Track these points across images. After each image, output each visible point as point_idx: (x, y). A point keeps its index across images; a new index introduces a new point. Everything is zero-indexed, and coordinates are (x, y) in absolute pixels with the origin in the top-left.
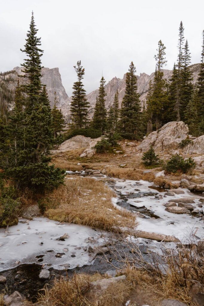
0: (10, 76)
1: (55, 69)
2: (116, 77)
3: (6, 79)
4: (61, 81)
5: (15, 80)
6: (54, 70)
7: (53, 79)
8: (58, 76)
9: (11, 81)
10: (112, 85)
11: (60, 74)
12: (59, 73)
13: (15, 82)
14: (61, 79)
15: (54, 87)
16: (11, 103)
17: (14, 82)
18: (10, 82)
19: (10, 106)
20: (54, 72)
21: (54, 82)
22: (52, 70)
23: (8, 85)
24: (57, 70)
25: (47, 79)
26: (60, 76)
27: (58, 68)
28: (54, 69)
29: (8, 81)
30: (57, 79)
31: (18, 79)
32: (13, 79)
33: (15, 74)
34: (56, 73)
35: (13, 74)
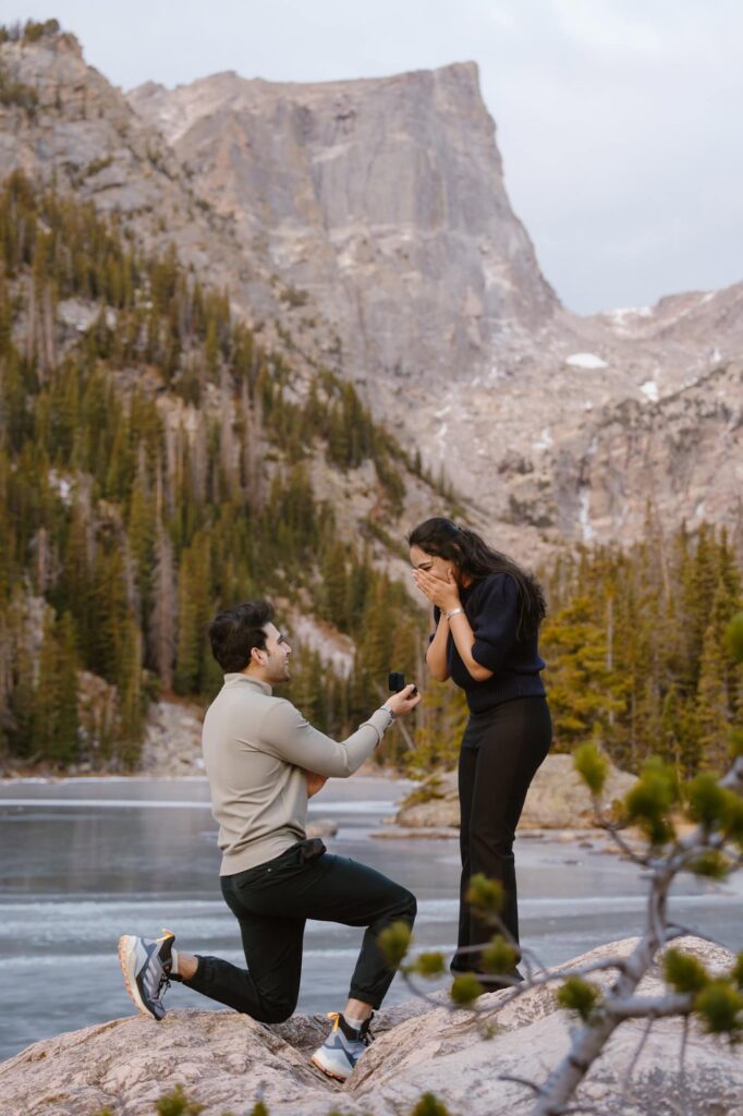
1: (452, 71)
4: (501, 173)
5: (43, 101)
6: (442, 81)
7: (431, 153)
8: (476, 127)
11: (490, 119)
12: (483, 109)
13: (45, 121)
14: (495, 159)
15: (433, 219)
17: (31, 114)
20: (441, 97)
21: (436, 178)
22: (420, 79)
24: (463, 79)
25: (377, 153)
26: (490, 126)
27: (475, 67)
28: (436, 76)
30: (467, 154)
31: (78, 89)
32: (22, 87)
33: (53, 48)
34: (454, 110)
35: (32, 51)
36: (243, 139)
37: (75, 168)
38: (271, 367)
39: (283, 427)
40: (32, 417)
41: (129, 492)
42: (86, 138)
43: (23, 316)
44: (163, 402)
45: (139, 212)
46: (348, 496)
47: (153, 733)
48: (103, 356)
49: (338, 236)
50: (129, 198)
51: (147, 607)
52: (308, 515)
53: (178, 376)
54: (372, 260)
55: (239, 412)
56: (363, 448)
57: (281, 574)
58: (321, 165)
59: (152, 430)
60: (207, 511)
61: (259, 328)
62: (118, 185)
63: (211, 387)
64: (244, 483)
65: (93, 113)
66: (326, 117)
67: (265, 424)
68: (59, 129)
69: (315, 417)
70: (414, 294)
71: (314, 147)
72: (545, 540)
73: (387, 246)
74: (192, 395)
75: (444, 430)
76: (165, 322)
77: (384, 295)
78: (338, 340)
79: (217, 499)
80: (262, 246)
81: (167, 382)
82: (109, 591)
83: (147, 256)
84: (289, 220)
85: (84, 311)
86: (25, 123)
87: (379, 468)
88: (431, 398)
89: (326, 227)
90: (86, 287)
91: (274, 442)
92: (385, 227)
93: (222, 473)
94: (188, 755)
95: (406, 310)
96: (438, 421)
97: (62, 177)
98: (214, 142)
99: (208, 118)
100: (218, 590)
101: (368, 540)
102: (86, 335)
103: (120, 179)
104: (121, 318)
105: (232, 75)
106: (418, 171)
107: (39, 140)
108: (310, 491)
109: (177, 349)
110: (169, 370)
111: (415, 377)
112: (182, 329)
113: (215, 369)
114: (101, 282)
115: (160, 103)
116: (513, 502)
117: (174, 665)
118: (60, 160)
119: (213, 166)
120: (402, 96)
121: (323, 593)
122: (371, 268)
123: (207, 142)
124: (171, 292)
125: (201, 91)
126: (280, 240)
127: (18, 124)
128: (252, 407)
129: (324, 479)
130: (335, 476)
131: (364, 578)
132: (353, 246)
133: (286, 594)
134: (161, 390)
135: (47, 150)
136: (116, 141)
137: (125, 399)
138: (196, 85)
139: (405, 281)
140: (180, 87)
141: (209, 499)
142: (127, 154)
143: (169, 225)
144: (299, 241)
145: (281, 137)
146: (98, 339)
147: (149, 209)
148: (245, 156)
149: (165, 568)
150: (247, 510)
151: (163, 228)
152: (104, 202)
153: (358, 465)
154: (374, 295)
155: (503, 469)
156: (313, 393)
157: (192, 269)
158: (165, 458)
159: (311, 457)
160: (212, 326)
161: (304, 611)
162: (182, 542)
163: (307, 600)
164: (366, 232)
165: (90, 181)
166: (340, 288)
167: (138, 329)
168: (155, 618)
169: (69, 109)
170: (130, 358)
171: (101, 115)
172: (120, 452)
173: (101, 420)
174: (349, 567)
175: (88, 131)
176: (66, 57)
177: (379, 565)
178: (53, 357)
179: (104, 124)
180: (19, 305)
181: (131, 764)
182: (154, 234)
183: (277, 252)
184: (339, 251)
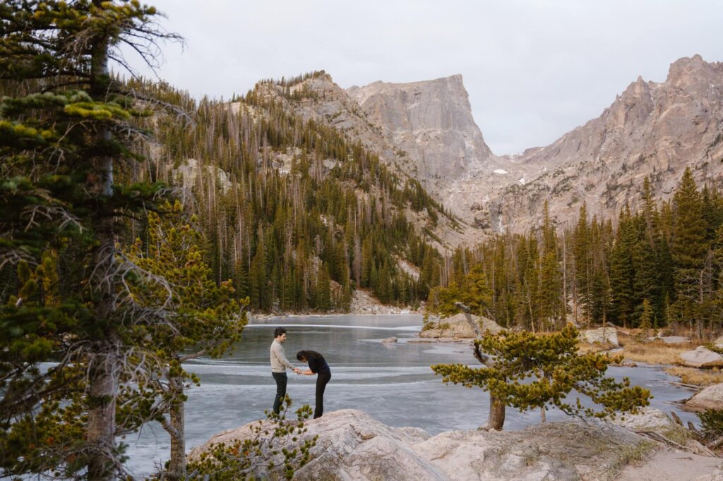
0: (305, 86)
1: (453, 77)
2: (640, 78)
3: (291, 93)
4: (470, 110)
5: (319, 96)
6: (450, 81)
7: (446, 104)
8: (461, 95)
9: (308, 97)
10: (629, 101)
11: (466, 92)
12: (464, 89)
13: (320, 102)
14: (468, 105)
15: (448, 126)
16: (285, 152)
17: (315, 100)
18: (305, 100)
19: (282, 161)
20: (449, 86)
21: (448, 112)
22: (442, 81)
23: (298, 109)
24: (457, 80)
25: (428, 105)
26: (466, 95)
27: (461, 76)
28: (448, 79)
29: (297, 97)
30: (458, 104)
31: (330, 92)
32: (313, 92)
33: (323, 79)
34: (454, 90)
35: (315, 81)
36: (384, 103)
37: (329, 116)
38: (392, 178)
39: (396, 199)
40: (315, 198)
41: (346, 221)
42: (333, 106)
43: (312, 165)
44: (357, 191)
45: (350, 129)
46: (418, 220)
47: (354, 300)
48: (338, 177)
49: (416, 133)
50: (346, 125)
51: (352, 259)
52: (405, 227)
53: (362, 182)
54: (427, 140)
55: (382, 194)
56: (423, 204)
57: (396, 247)
58: (409, 110)
59: (353, 201)
60: (371, 227)
61: (389, 165)
62: (343, 121)
63: (373, 186)
64: (383, 217)
65: (335, 99)
66: (411, 94)
67: (390, 197)
68: (324, 104)
69: (407, 194)
70: (441, 151)
71: (407, 104)
72: (486, 234)
73: (432, 135)
74: (366, 189)
75: (452, 196)
76: (357, 165)
77: (431, 151)
78: (416, 167)
79: (374, 223)
80: (390, 137)
81: (358, 185)
82: (339, 254)
83: (352, 143)
84: (399, 128)
85: (332, 163)
86: (314, 103)
87: (429, 211)
88: (448, 186)
89: (412, 130)
90: (332, 154)
91: (393, 203)
92: (432, 129)
93: (376, 214)
94: (365, 307)
95: (439, 156)
96: (450, 193)
97: (325, 119)
98: (375, 104)
99: (372, 96)
100: (375, 252)
101: (425, 235)
102: (332, 170)
103: (343, 119)
104: (343, 164)
105: (381, 82)
106: (442, 110)
107: (318, 108)
108: (405, 219)
109: (361, 174)
110: (359, 181)
111: (442, 179)
112: (363, 167)
113: (374, 180)
114: (337, 153)
115: (357, 92)
116: (476, 219)
117: (360, 278)
118: (324, 114)
119: (374, 112)
120: (436, 86)
121: (410, 253)
122: (427, 143)
123: (372, 104)
124: (359, 155)
125: (371, 88)
126: (397, 135)
127: (312, 104)
128: (386, 192)
129: (410, 215)
130: (414, 214)
131: (423, 247)
132: (421, 136)
133: (397, 254)
134: (356, 187)
135: (321, 111)
136: (342, 107)
137: (344, 191)
138: (369, 86)
139: (439, 147)
140: (363, 87)
141: (372, 223)
142: (346, 110)
143: (359, 132)
144: (403, 135)
145: (397, 102)
146: (336, 171)
147: (353, 128)
148: (385, 108)
149: (357, 246)
150: (385, 226)
151: (357, 134)
152: (338, 126)
153: (422, 210)
154: (428, 151)
155: (472, 209)
156: (406, 187)
157: (367, 147)
158: (357, 210)
159: (406, 208)
160: (373, 166)
161: (403, 259)
162: (363, 238)
163: (405, 256)
164: (425, 131)
165: (334, 120)
166: (416, 150)
167: (349, 168)
168: (354, 263)
169: (327, 98)
170: (346, 177)
171: (337, 99)
172: (343, 209)
173: (337, 198)
174: (418, 244)
175: (333, 104)
176: (327, 82)
177: (428, 243)
178: (322, 178)
179: (339, 101)
180: (311, 162)
181: (347, 310)
182: (354, 136)
183: (395, 138)
184: (416, 137)
